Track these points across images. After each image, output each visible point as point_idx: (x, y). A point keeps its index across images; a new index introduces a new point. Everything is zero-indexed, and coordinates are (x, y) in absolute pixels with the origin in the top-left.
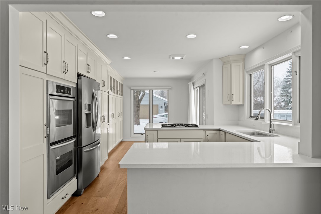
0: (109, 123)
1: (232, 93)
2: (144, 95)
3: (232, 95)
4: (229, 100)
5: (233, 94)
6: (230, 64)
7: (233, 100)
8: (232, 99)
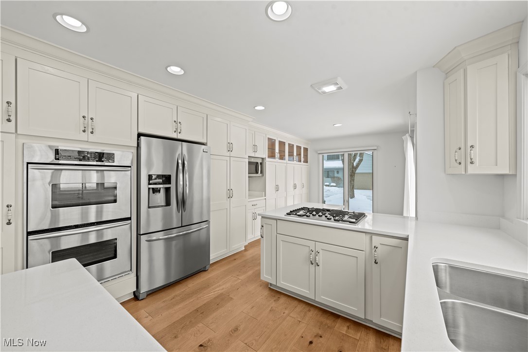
0: (265, 198)
1: (469, 144)
2: (361, 161)
3: (469, 149)
4: (460, 163)
5: (472, 146)
6: (462, 70)
7: (472, 163)
8: (469, 161)
